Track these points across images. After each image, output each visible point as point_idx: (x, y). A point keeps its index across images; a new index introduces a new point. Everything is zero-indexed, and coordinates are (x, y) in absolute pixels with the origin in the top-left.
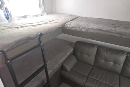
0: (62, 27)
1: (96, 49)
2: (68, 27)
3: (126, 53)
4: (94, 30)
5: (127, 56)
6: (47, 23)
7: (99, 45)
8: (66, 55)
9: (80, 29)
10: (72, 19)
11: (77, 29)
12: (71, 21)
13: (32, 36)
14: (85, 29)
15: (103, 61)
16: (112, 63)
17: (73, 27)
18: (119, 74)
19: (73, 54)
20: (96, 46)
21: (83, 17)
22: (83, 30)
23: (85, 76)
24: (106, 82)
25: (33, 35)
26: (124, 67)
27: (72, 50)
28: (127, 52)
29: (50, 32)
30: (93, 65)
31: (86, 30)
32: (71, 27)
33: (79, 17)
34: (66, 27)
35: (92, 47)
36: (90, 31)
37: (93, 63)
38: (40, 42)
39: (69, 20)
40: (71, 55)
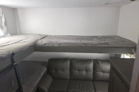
0: (34, 46)
1: (69, 62)
2: (40, 44)
3: (92, 61)
4: (65, 44)
5: (94, 63)
6: (16, 43)
7: (71, 58)
8: (40, 75)
9: (52, 44)
10: (41, 38)
11: (50, 45)
12: (41, 39)
13: (4, 56)
14: (57, 44)
15: (77, 72)
16: (84, 72)
17: (45, 44)
18: (92, 80)
19: (47, 73)
20: (68, 59)
21: (52, 36)
22: (56, 45)
23: (64, 91)
24: (84, 90)
25: (4, 54)
26: (94, 73)
27: (46, 69)
28: (93, 59)
29: (22, 50)
30: (69, 79)
31: (59, 45)
32: (43, 44)
33: (48, 35)
34: (38, 45)
35: (66, 61)
36: (62, 45)
37: (69, 77)
38: (13, 62)
39: (38, 38)
40: (45, 75)
